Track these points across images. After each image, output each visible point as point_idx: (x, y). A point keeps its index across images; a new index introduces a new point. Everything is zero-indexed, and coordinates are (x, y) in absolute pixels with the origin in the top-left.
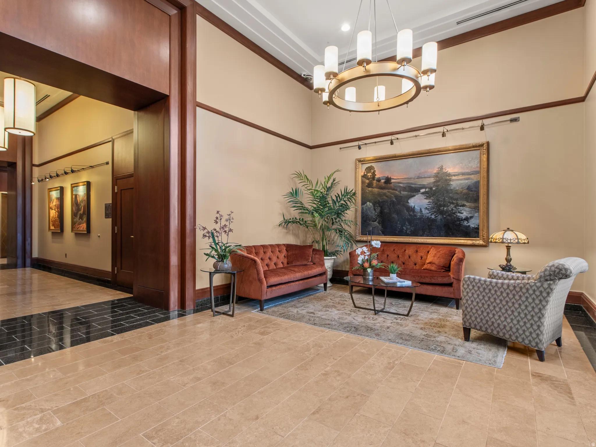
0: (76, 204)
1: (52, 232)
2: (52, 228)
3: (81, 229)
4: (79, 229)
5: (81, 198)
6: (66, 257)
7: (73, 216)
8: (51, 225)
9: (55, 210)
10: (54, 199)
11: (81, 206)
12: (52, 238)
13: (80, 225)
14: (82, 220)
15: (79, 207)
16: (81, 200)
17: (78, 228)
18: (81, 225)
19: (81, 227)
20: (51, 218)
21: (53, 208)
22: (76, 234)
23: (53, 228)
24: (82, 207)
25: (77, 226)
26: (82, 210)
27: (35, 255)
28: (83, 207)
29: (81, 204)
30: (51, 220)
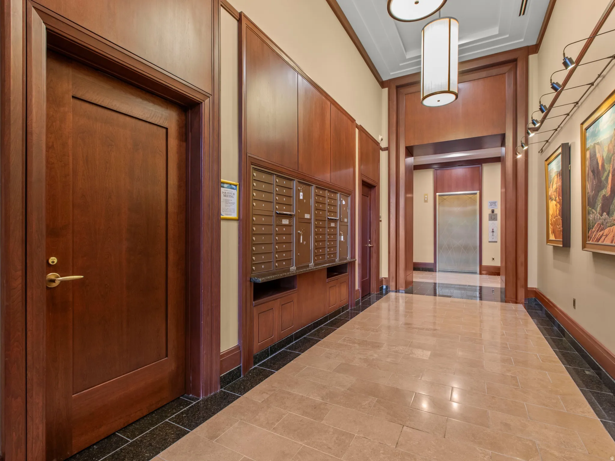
0: (593, 171)
1: (554, 246)
2: (552, 237)
3: (607, 242)
4: (600, 243)
5: (606, 150)
6: (575, 308)
7: (587, 207)
8: (550, 232)
9: (555, 200)
10: (554, 179)
11: (606, 174)
12: (554, 259)
13: (603, 229)
14: (608, 214)
15: (600, 181)
16: (605, 155)
17: (598, 240)
18: (606, 231)
19: (607, 236)
20: (550, 217)
21: (553, 197)
22: (595, 255)
23: (554, 239)
24: (608, 175)
25: (595, 233)
26: (609, 186)
27: (533, 283)
28: (610, 175)
29: (606, 166)
30: (550, 222)
